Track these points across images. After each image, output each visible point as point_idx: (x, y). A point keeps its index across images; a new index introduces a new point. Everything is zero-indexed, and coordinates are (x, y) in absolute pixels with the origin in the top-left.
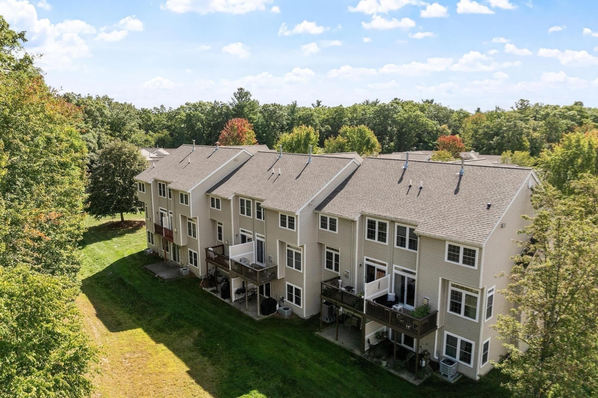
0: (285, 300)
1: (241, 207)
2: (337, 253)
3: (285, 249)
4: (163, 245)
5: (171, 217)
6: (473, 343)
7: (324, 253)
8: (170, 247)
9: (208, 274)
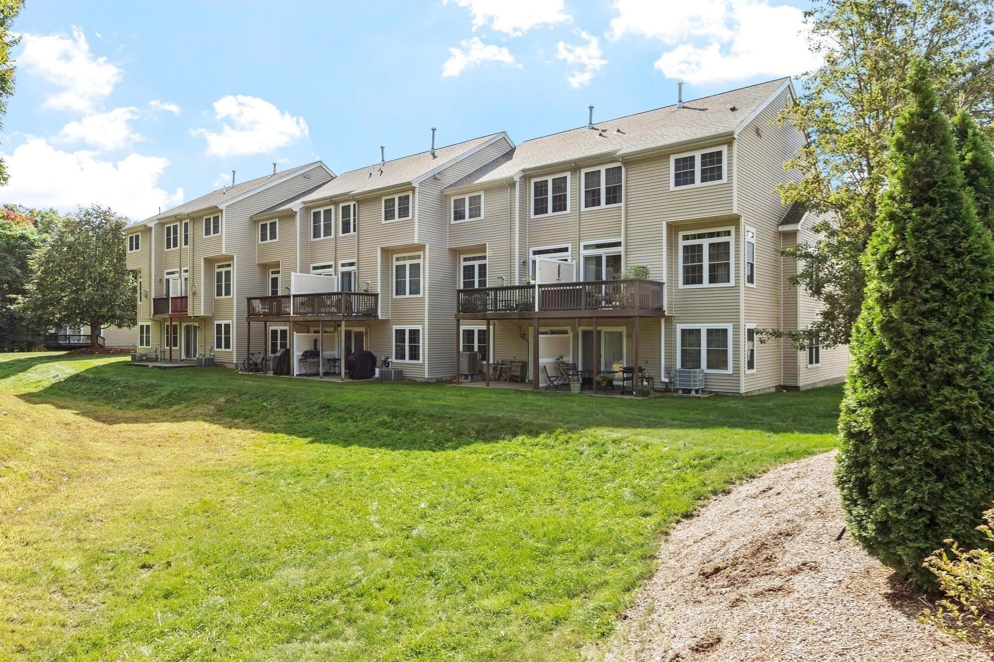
0: (390, 360)
1: (314, 227)
2: (482, 262)
3: (392, 266)
4: (167, 337)
5: (186, 279)
6: (729, 327)
7: (460, 268)
8: (180, 338)
9: (249, 359)
